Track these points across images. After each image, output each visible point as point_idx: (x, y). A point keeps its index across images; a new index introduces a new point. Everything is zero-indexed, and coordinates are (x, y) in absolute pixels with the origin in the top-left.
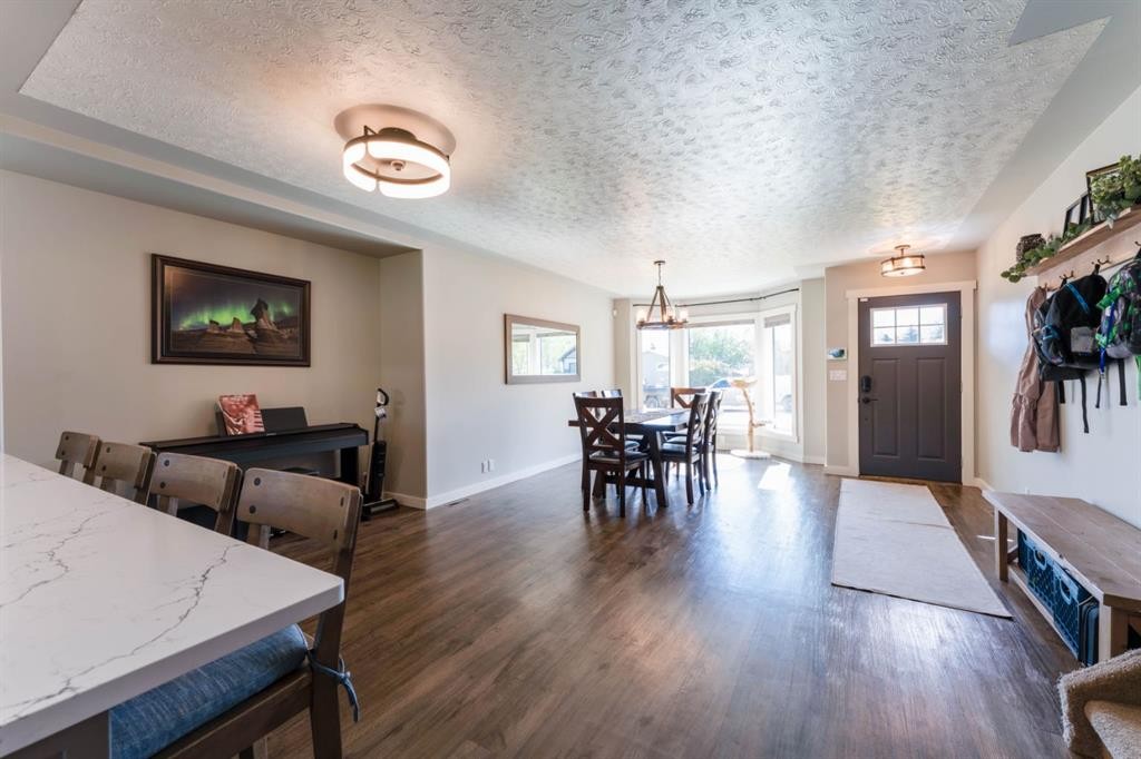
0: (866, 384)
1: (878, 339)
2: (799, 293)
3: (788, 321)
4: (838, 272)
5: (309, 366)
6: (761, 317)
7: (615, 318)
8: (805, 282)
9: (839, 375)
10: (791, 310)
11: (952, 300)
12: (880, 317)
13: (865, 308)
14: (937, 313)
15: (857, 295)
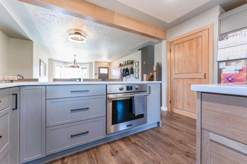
1: (101, 72)
2: (88, 64)
4: (96, 62)
7: (49, 63)
8: (90, 63)
10: (87, 67)
12: (101, 69)
13: (99, 68)
14: (106, 70)
15: (98, 66)
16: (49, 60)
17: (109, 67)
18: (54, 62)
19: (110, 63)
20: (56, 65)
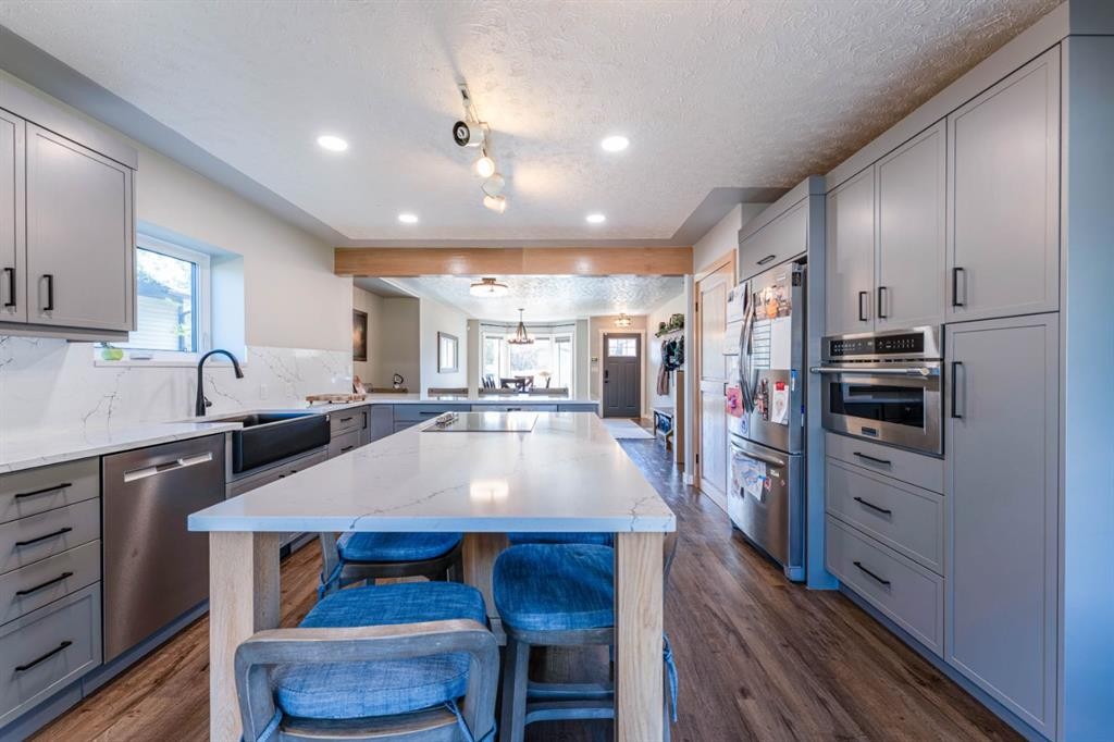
0: (606, 374)
1: (612, 353)
2: (575, 327)
3: (568, 341)
4: (594, 319)
5: (366, 360)
6: (553, 337)
7: (468, 332)
8: (578, 321)
9: (596, 369)
10: (571, 335)
11: (638, 336)
12: (612, 343)
13: (606, 337)
14: (633, 343)
15: (602, 331)
16: (470, 322)
17: (642, 332)
18: (481, 328)
19: (644, 318)
20: (485, 335)
